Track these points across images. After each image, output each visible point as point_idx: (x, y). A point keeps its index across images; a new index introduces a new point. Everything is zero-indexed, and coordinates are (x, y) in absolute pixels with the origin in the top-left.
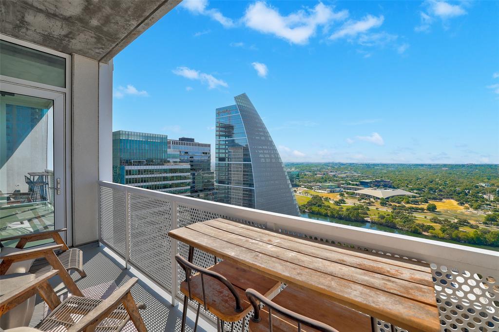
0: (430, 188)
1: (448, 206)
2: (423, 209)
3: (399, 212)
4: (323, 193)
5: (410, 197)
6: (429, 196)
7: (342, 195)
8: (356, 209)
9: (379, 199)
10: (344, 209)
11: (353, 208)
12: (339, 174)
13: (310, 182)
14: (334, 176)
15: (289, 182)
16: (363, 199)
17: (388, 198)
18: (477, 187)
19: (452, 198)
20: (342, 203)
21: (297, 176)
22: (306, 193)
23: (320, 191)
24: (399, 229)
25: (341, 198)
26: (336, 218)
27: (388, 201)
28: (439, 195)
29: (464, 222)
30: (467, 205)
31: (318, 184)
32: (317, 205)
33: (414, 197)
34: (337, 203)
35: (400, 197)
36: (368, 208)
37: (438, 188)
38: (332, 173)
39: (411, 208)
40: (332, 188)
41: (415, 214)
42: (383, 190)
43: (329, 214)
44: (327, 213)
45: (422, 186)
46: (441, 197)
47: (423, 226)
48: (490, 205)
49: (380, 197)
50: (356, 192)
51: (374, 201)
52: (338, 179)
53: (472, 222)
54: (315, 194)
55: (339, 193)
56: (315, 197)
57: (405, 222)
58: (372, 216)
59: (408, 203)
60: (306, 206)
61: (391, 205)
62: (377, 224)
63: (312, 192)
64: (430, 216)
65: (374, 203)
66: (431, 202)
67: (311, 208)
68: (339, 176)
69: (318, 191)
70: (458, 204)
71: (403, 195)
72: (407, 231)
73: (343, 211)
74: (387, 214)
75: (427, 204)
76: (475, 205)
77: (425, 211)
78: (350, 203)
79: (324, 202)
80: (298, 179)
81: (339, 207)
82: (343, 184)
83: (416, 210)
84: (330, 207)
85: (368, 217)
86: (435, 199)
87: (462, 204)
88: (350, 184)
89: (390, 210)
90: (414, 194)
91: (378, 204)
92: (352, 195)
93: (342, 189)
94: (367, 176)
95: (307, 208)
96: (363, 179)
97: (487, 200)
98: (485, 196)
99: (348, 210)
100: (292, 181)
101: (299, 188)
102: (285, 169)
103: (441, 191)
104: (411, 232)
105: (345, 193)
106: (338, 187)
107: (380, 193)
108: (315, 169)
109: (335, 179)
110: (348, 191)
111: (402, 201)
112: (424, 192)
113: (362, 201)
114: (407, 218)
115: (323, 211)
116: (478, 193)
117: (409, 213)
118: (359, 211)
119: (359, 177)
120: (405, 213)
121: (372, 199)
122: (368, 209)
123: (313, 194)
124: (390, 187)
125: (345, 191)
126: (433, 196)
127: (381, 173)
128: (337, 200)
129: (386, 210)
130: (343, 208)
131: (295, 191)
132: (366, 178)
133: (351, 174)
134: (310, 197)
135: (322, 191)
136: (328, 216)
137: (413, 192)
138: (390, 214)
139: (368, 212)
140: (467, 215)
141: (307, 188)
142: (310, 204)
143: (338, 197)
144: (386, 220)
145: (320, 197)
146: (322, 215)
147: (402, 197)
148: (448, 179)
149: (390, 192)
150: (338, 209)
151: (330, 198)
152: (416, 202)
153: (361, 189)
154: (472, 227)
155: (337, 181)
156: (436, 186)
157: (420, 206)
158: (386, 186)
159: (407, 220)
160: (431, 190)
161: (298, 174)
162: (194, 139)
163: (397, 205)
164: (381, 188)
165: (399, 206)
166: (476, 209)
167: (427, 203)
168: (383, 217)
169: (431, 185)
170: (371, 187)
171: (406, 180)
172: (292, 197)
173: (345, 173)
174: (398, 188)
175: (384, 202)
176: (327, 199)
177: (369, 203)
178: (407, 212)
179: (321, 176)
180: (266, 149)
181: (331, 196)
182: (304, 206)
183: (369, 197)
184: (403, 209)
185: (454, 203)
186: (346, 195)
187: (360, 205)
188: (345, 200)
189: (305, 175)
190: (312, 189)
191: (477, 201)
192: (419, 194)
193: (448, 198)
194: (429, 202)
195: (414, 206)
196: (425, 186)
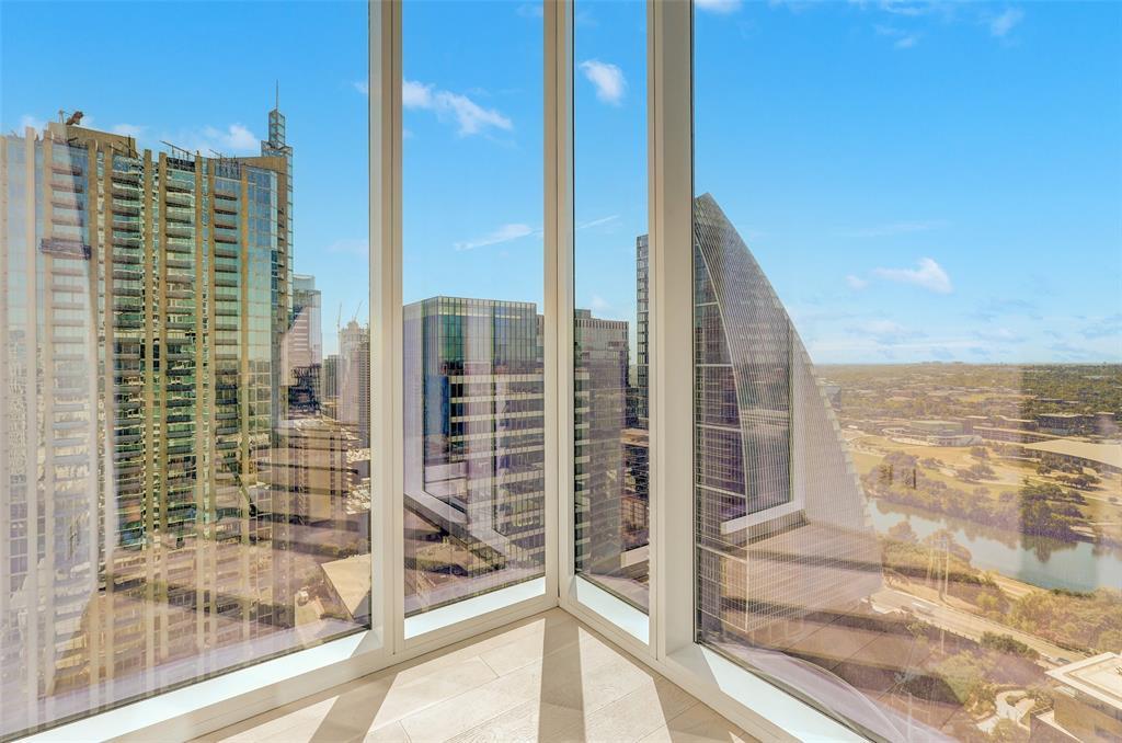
4: (920, 447)
7: (979, 453)
9: (1114, 469)
10: (994, 495)
11: (1024, 492)
12: (960, 395)
13: (874, 416)
14: (947, 399)
16: (1055, 467)
20: (983, 477)
23: (906, 441)
25: (975, 462)
26: (970, 516)
31: (898, 421)
34: (966, 476)
36: (1077, 496)
38: (939, 393)
40: (946, 434)
43: (944, 507)
44: (938, 503)
50: (1027, 446)
52: (959, 408)
54: (893, 448)
55: (969, 449)
56: (897, 456)
58: (1101, 524)
63: (884, 443)
68: (963, 399)
69: (899, 440)
73: (988, 500)
78: (1011, 477)
79: (923, 470)
81: (973, 487)
84: (944, 487)
85: (1084, 524)
88: (1002, 423)
92: (1016, 456)
93: (978, 438)
94: (1058, 402)
96: (1047, 410)
105: (989, 450)
106: (965, 432)
108: (886, 380)
109: (952, 407)
110: (999, 442)
115: (923, 496)
118: (1047, 502)
122: (1080, 500)
123: (886, 448)
125: (989, 445)
128: (967, 467)
130: (987, 492)
132: (1054, 406)
133: (1002, 396)
134: (878, 456)
135: (914, 442)
136: (942, 512)
139: (1082, 509)
141: (867, 431)
143: (968, 461)
145: (911, 457)
146: (921, 507)
150: (971, 493)
151: (940, 462)
153: (1043, 439)
155: (956, 413)
161: (838, 395)
162: (589, 311)
170: (1079, 433)
173: (982, 392)
176: (930, 463)
179: (903, 399)
181: (943, 454)
183: (1078, 463)
186: (993, 455)
187: (1046, 484)
188: (991, 467)
189: (857, 396)
190: (883, 434)
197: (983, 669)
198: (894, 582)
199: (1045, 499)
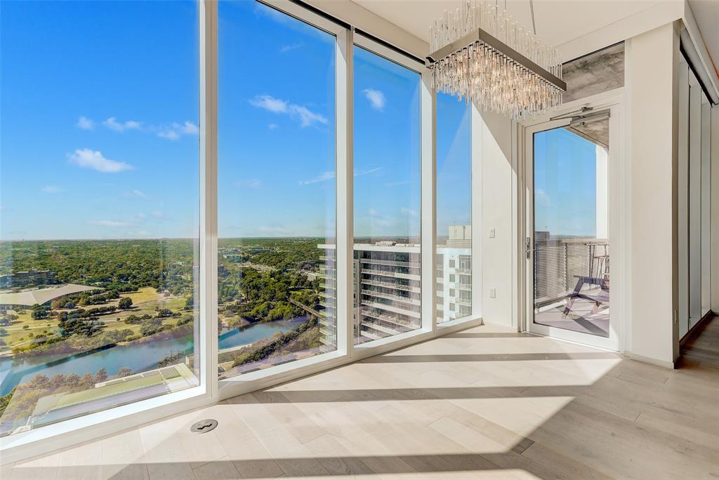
0: (120, 275)
1: (147, 297)
2: (113, 309)
3: (75, 323)
5: (90, 294)
6: (120, 287)
9: (28, 307)
17: (48, 303)
18: (174, 267)
19: (149, 285)
27: (48, 309)
28: (133, 284)
29: (165, 314)
30: (166, 291)
33: (98, 292)
35: (71, 296)
37: (131, 274)
39: (94, 312)
41: (102, 319)
42: (36, 290)
45: (108, 274)
46: (137, 286)
47: (116, 333)
48: (188, 286)
49: (31, 305)
51: (15, 313)
53: (174, 311)
57: (88, 335)
59: (88, 303)
61: (56, 314)
64: (125, 315)
65: (17, 317)
66: (124, 296)
71: (78, 293)
72: (93, 348)
74: (49, 332)
75: (119, 300)
76: (175, 288)
77: (117, 310)
83: (103, 312)
86: (128, 290)
87: (159, 291)
89: (55, 324)
90: (97, 288)
91: (27, 319)
97: (185, 281)
98: (183, 277)
103: (135, 277)
107: (28, 297)
111: (78, 302)
112: (112, 282)
114: (90, 328)
116: (176, 274)
117: (92, 319)
120: (84, 322)
121: (10, 312)
124: (51, 283)
126: (126, 286)
129: (47, 325)
137: (95, 285)
138: (57, 329)
140: (169, 304)
147: (74, 297)
148: (143, 260)
149: (51, 293)
152: (101, 301)
154: (174, 316)
156: (128, 272)
157: (108, 306)
158: (42, 282)
160: (122, 278)
163: (69, 311)
164: (31, 287)
165: (72, 313)
166: (176, 294)
167: (118, 297)
169: (121, 271)
171: (80, 267)
174: (67, 282)
175: (41, 312)
178: (88, 318)
183: (4, 308)
184: (80, 315)
185: (152, 290)
191: (176, 284)
192: (105, 287)
193: (144, 286)
194: (120, 296)
195: (99, 307)
196: (112, 274)
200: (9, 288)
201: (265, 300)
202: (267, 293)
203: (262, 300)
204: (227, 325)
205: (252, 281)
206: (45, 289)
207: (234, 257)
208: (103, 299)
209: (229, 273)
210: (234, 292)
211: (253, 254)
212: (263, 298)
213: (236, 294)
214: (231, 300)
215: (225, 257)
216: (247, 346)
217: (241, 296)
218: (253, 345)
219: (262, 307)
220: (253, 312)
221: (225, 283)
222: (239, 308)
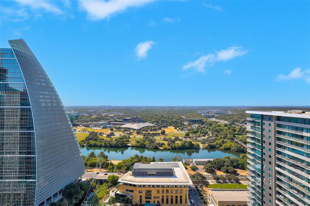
1: (171, 131)
2: (159, 134)
3: (147, 137)
4: (98, 130)
5: (152, 127)
6: (162, 125)
7: (112, 129)
8: (122, 138)
9: (135, 130)
10: (114, 140)
11: (119, 138)
12: (109, 114)
13: (87, 122)
14: (106, 116)
15: (70, 123)
16: (126, 131)
17: (140, 129)
18: (181, 118)
19: (172, 125)
20: (112, 136)
21: (76, 117)
22: (84, 130)
23: (95, 128)
24: (147, 148)
25: (111, 132)
26: (109, 147)
27: (141, 131)
28: (166, 124)
29: (177, 139)
30: (178, 129)
31: (94, 122)
32: (93, 139)
33: (155, 127)
34: (109, 136)
35: (147, 127)
36: (129, 137)
38: (104, 114)
39: (153, 134)
40: (105, 125)
41: (156, 137)
42: (138, 124)
44: (102, 144)
45: (158, 120)
46: (167, 126)
47: (160, 144)
48: (186, 128)
49: (136, 129)
50: (121, 126)
52: (108, 118)
53: (180, 138)
54: (92, 131)
55: (110, 128)
56: (92, 133)
57: (150, 143)
58: (132, 142)
59: (151, 131)
60: (85, 141)
61: (142, 133)
62: (135, 147)
63: (89, 129)
64: (162, 137)
65: (132, 133)
67: (89, 142)
68: (109, 115)
69: (94, 128)
70: (174, 128)
72: (152, 148)
73: (113, 141)
74: (140, 139)
75: (161, 130)
76: (181, 128)
77: (160, 135)
78: (118, 134)
79: (99, 136)
80: (77, 120)
81: (110, 138)
82: (112, 121)
83: (156, 134)
84: (103, 140)
85: (130, 143)
86: (164, 127)
87: (176, 128)
88: (117, 121)
89: (142, 137)
91: (135, 134)
92: (119, 129)
93: (112, 125)
94: (128, 115)
95: (85, 142)
96: (126, 117)
97: (185, 125)
98: (184, 123)
99: (116, 140)
100: (72, 122)
101: (78, 127)
102: (66, 112)
103: (167, 122)
104: (154, 149)
105: (114, 128)
106: (109, 124)
107: (136, 126)
108: (91, 111)
109: (107, 118)
110: (116, 126)
111: (149, 130)
112: (159, 123)
113: (125, 133)
114: (152, 140)
115: (98, 143)
116: (182, 122)
117: (152, 137)
118: (124, 139)
119: (123, 115)
120: (150, 138)
121: (131, 131)
123: (90, 131)
124: (142, 122)
125: (114, 127)
126: (164, 125)
127: (136, 112)
128: (109, 133)
129: (140, 137)
130: (113, 139)
131: (75, 130)
132: (127, 116)
133: (117, 114)
134: (87, 134)
135: (97, 128)
136: (102, 147)
137: (154, 124)
138: (142, 139)
139: (129, 140)
140: (178, 134)
141: (85, 126)
142: (88, 139)
143: (109, 132)
144: (140, 143)
145: (96, 133)
146: (98, 146)
147: (148, 127)
148: (170, 115)
149: (142, 125)
150: (109, 140)
151: (103, 133)
152: (155, 130)
153: (124, 124)
154: (180, 140)
155: (108, 119)
156: (165, 119)
157: (157, 132)
158: (140, 121)
159: (152, 141)
160: (163, 122)
161: (77, 116)
163: (146, 133)
164: (137, 122)
165: (147, 134)
166: (181, 130)
167: (161, 129)
168: (138, 142)
169: (162, 119)
170: (130, 122)
171: (150, 116)
172: (73, 135)
173: (114, 113)
174: (146, 122)
175: (139, 132)
176: (101, 134)
177: (130, 133)
178: (151, 136)
179: (95, 116)
180: (47, 95)
181: (104, 131)
182: (83, 141)
183: (130, 129)
184: (149, 135)
185: (172, 128)
187: (124, 135)
188: (114, 133)
189: (83, 116)
190: (89, 127)
191: (181, 126)
192: (157, 125)
193: (170, 126)
194: (162, 129)
195: (155, 132)
196: (159, 120)
197: (108, 186)
198: (89, 170)
199: (123, 139)
200: (131, 122)
201: (222, 138)
202: (222, 135)
203: (220, 138)
204: (202, 148)
205: (215, 128)
206: (140, 124)
207: (207, 115)
208: (156, 130)
209: (204, 123)
210: (206, 132)
211: (217, 114)
212: (220, 137)
213: (207, 133)
214: (204, 136)
215: (203, 115)
216: (210, 160)
217: (210, 135)
218: (214, 160)
219: (219, 141)
220: (215, 143)
221: (202, 128)
222: (208, 140)
